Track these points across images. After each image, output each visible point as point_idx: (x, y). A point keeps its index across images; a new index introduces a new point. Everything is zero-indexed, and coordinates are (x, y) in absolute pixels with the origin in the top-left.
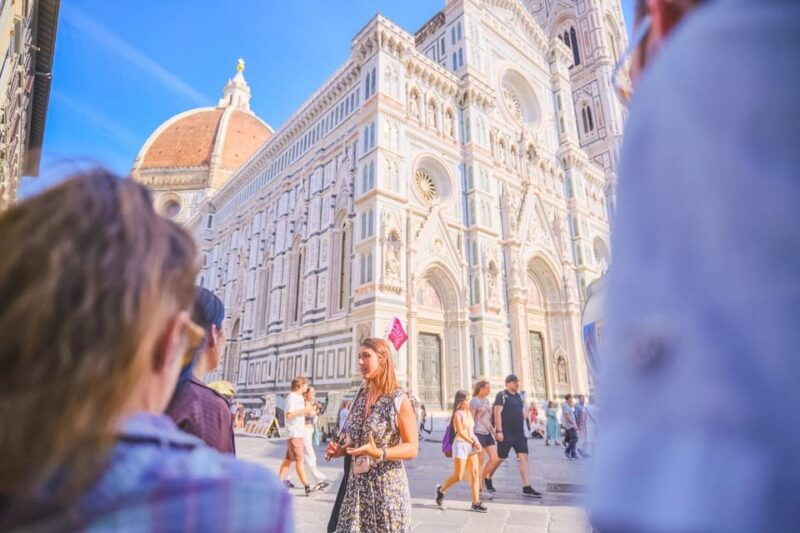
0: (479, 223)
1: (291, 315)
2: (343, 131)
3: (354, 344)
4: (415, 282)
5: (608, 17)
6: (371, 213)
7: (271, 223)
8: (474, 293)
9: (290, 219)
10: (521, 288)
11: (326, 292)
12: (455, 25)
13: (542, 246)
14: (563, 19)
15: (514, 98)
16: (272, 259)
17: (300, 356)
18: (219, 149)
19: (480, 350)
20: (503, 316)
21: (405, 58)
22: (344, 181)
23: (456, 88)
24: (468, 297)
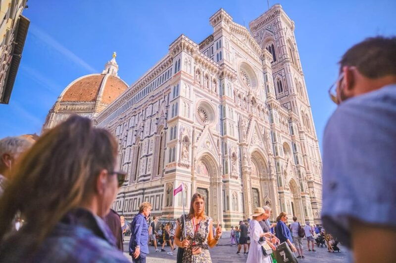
0: (228, 134)
1: (133, 177)
2: (164, 87)
3: (164, 193)
4: (196, 162)
5: (289, 41)
6: (176, 127)
7: (125, 130)
8: (225, 168)
9: (135, 129)
10: (248, 167)
11: (152, 166)
12: (218, 41)
13: (258, 146)
14: (268, 41)
15: (245, 75)
16: (125, 149)
17: (136, 199)
18: (101, 94)
19: (228, 197)
20: (239, 180)
21: (194, 55)
22: (163, 111)
23: (218, 70)
24: (222, 170)
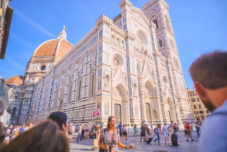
0: (131, 72)
1: (78, 99)
2: (93, 46)
3: (96, 107)
4: (113, 89)
5: (165, 16)
6: (101, 70)
7: (72, 72)
8: (130, 93)
9: (78, 71)
10: (143, 91)
11: (88, 92)
12: (124, 18)
13: (149, 79)
14: (153, 16)
15: (140, 37)
16: (72, 83)
17: (80, 111)
18: (57, 51)
19: (132, 109)
20: (138, 99)
21: (110, 27)
22: (93, 60)
23: (124, 35)
24: (129, 93)
